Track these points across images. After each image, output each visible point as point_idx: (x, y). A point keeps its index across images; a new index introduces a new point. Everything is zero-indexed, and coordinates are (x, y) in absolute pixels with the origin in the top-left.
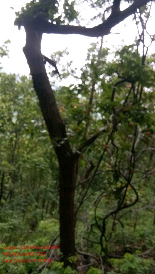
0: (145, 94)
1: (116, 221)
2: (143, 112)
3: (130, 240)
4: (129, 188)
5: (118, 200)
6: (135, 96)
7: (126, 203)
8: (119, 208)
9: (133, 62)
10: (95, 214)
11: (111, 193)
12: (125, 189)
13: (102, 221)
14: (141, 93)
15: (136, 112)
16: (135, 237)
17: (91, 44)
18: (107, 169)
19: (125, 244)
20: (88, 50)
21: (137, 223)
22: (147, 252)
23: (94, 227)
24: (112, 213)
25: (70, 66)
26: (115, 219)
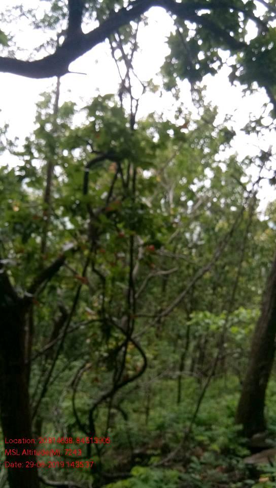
0: (142, 181)
1: (113, 411)
2: (140, 212)
3: (141, 439)
4: (130, 346)
5: (113, 371)
6: (125, 185)
7: (128, 375)
8: (117, 386)
9: (114, 124)
10: (74, 404)
11: (99, 361)
12: (123, 349)
13: (87, 416)
14: (134, 180)
15: (129, 211)
16: (149, 433)
17: (41, 95)
18: (90, 318)
19: (132, 449)
20: (37, 105)
21: (150, 406)
22: (171, 455)
23: (73, 430)
24: (104, 398)
25: (4, 133)
26: (110, 407)
